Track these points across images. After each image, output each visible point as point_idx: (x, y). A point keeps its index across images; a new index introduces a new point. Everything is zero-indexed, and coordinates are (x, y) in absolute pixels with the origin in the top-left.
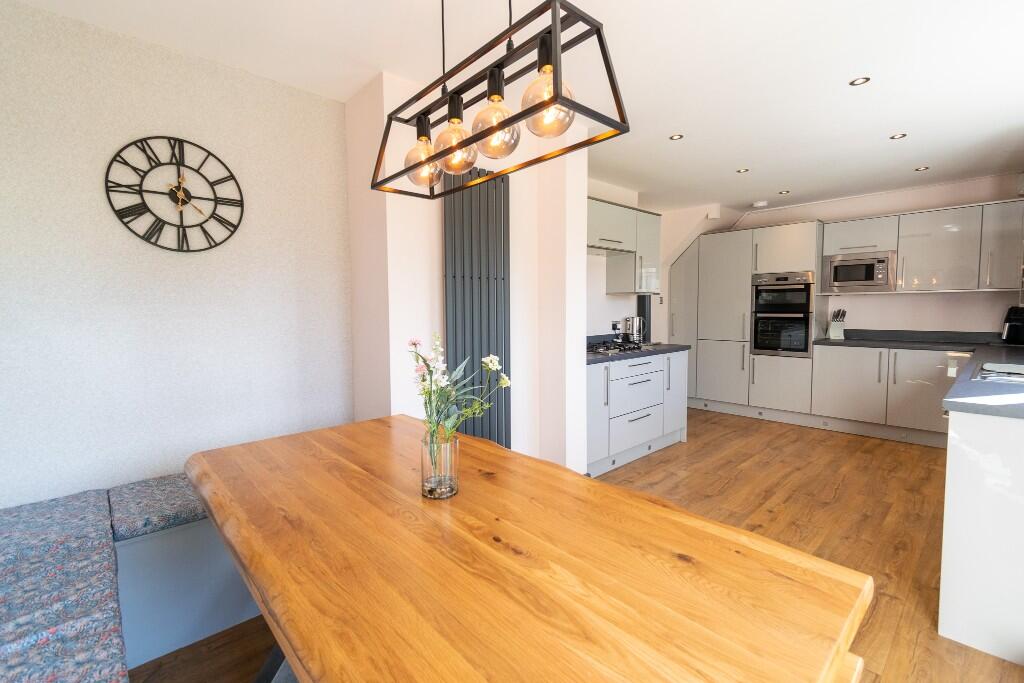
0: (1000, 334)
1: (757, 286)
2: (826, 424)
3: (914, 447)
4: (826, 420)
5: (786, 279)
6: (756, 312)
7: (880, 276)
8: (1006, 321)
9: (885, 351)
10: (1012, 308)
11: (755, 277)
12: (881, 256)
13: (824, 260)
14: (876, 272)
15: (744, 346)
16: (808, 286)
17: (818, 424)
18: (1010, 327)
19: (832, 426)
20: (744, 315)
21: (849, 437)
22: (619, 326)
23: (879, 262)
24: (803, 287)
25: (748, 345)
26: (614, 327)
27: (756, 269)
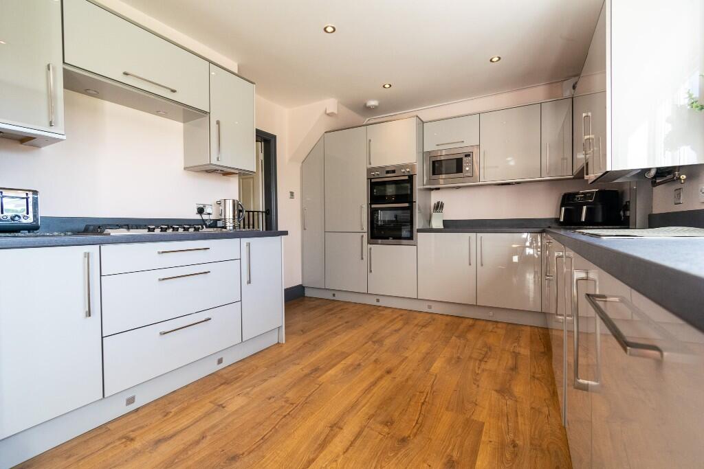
0: (559, 219)
1: (371, 179)
2: (430, 307)
3: (500, 325)
4: (430, 304)
5: (394, 172)
6: (371, 204)
7: (467, 169)
8: (562, 206)
9: (473, 235)
10: (565, 194)
11: (369, 171)
12: (467, 151)
13: (425, 155)
14: (464, 165)
15: (362, 236)
16: (411, 178)
17: (424, 307)
18: (565, 210)
19: (436, 309)
20: (361, 207)
21: (449, 318)
22: (208, 210)
23: (467, 155)
24: (407, 178)
25: (365, 235)
26: (201, 211)
27: (370, 164)
